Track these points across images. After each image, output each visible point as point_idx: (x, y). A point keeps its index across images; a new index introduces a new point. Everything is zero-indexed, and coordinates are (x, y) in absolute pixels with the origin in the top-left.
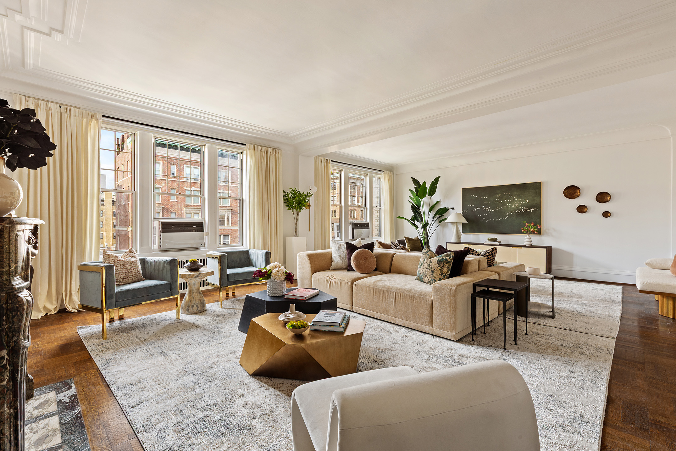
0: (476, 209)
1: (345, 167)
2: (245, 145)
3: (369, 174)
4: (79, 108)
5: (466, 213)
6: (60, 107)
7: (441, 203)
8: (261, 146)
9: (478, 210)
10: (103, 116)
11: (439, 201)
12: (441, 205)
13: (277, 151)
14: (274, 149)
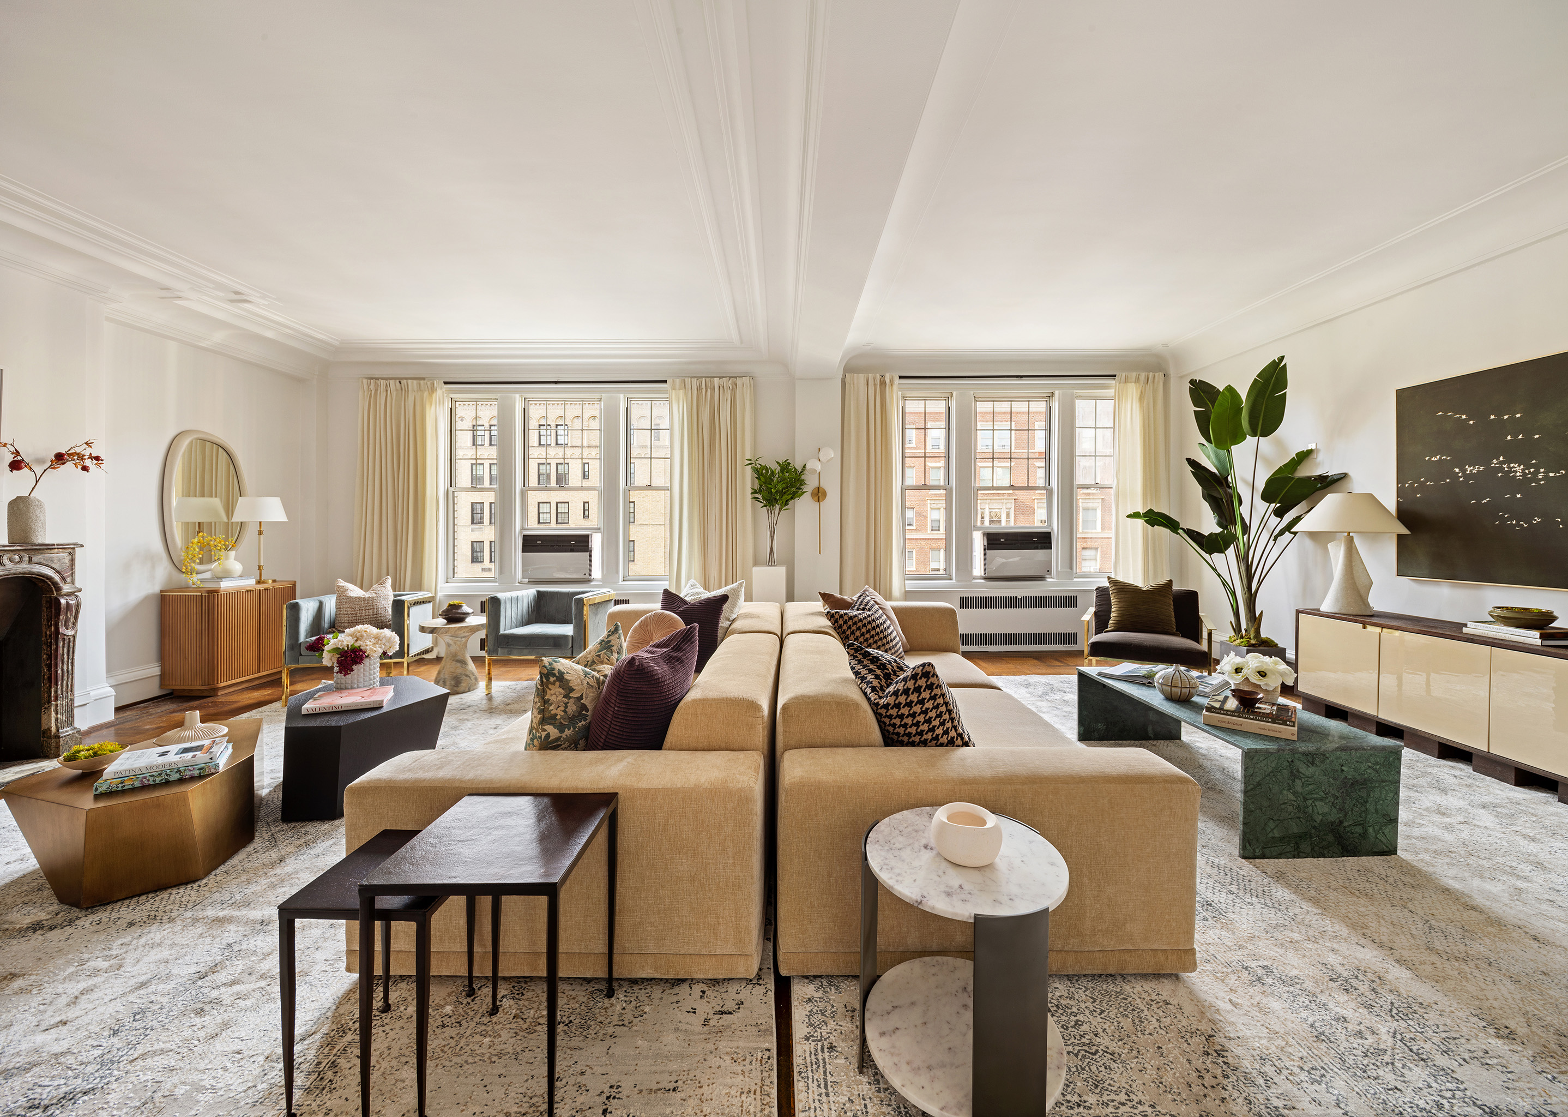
0: (1464, 471)
1: (955, 386)
2: (665, 382)
3: (1057, 393)
4: (424, 379)
5: (1416, 491)
6: (400, 382)
7: (1320, 457)
8: (698, 378)
9: (1468, 477)
10: (445, 383)
11: (1310, 452)
12: (1319, 464)
13: (739, 381)
14: (730, 377)
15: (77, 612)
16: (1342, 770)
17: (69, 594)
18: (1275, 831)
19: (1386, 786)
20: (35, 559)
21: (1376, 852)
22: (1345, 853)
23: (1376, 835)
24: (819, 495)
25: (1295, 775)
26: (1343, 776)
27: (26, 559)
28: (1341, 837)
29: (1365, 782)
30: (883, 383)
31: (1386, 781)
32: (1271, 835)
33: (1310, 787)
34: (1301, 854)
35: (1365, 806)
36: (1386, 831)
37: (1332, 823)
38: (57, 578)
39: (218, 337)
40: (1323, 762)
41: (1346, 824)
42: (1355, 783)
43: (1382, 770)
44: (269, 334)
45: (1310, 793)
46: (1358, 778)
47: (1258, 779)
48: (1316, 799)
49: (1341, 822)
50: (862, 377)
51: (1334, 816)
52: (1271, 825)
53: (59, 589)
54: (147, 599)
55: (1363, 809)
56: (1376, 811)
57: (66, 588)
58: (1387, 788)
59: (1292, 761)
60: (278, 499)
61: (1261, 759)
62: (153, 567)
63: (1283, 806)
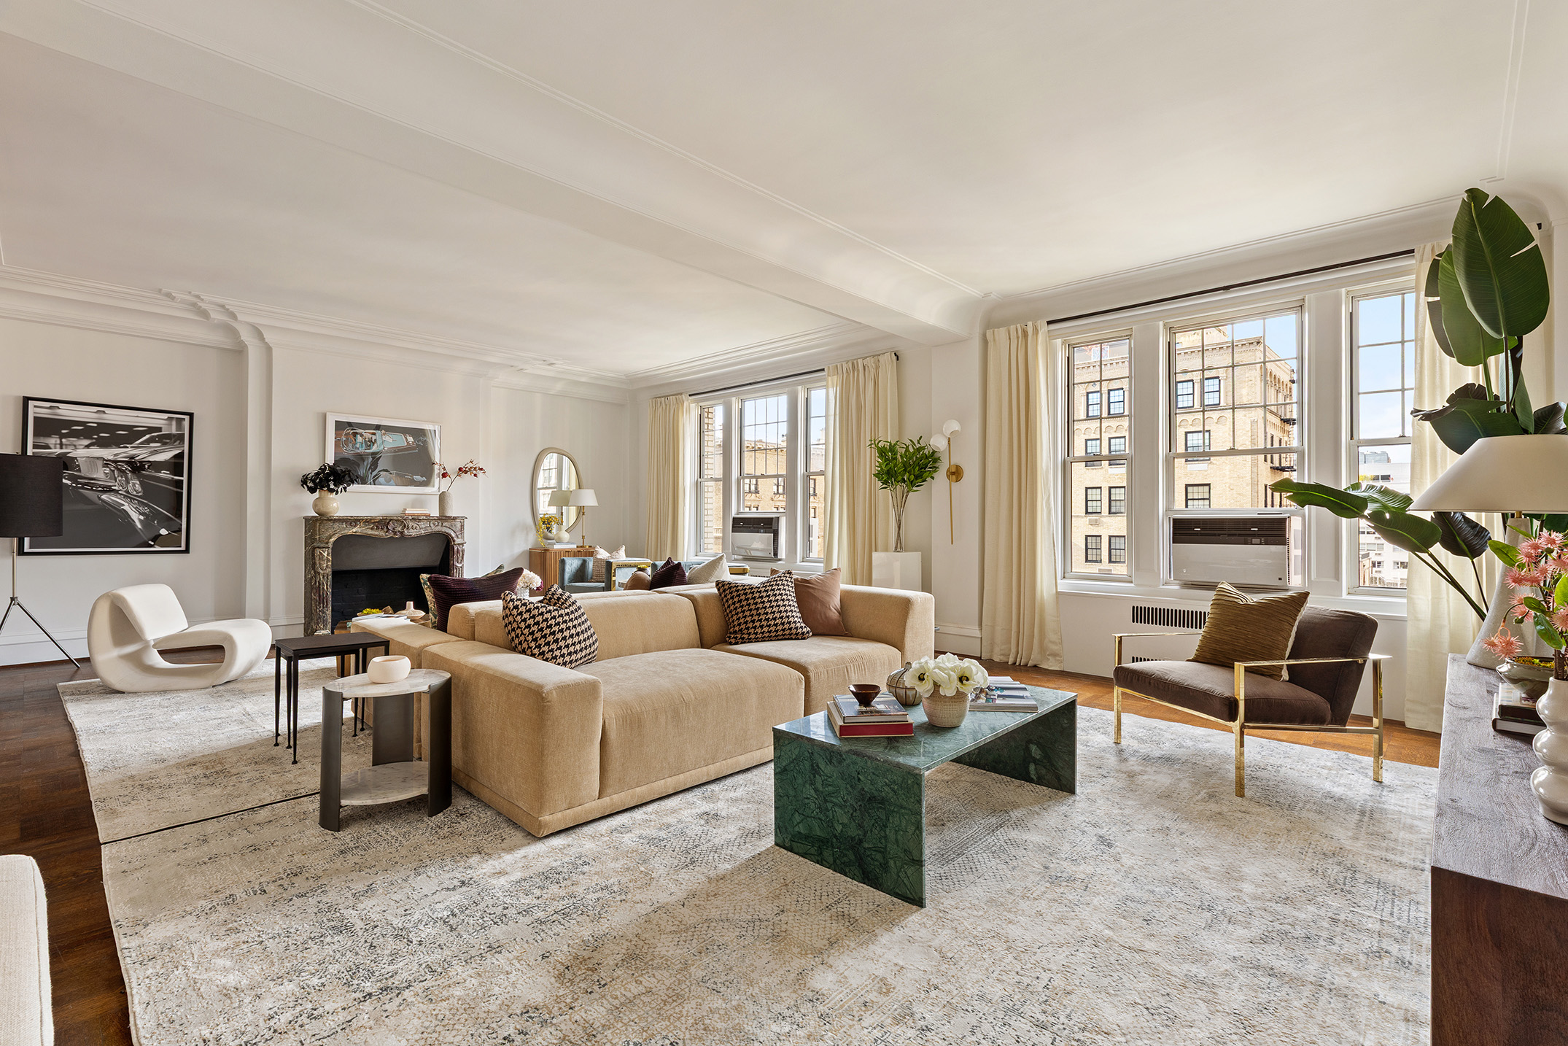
1: (1130, 320)
2: (823, 370)
3: (1308, 298)
4: (680, 394)
6: (667, 399)
8: (847, 362)
10: (690, 395)
13: (881, 358)
14: (874, 356)
15: (463, 555)
16: (859, 779)
17: (459, 544)
18: (800, 825)
19: (907, 814)
20: (444, 524)
21: (899, 895)
22: (866, 881)
23: (898, 873)
24: (956, 474)
25: (815, 770)
26: (860, 787)
27: (440, 524)
28: (861, 859)
29: (883, 801)
30: (1025, 334)
31: (905, 808)
32: (797, 829)
33: (830, 788)
34: (824, 863)
35: (885, 831)
36: (909, 872)
37: (853, 839)
38: (453, 535)
39: (559, 387)
40: (840, 762)
41: (866, 845)
42: (872, 799)
43: (900, 792)
44: (583, 380)
45: (829, 794)
46: (876, 794)
47: (784, 764)
48: (835, 804)
49: (861, 841)
50: (1003, 330)
51: (853, 832)
52: (797, 818)
53: (454, 541)
54: (524, 552)
55: (883, 834)
56: (897, 841)
57: (458, 541)
58: (906, 817)
59: (812, 753)
60: (593, 491)
61: (786, 742)
62: (527, 534)
63: (807, 801)
